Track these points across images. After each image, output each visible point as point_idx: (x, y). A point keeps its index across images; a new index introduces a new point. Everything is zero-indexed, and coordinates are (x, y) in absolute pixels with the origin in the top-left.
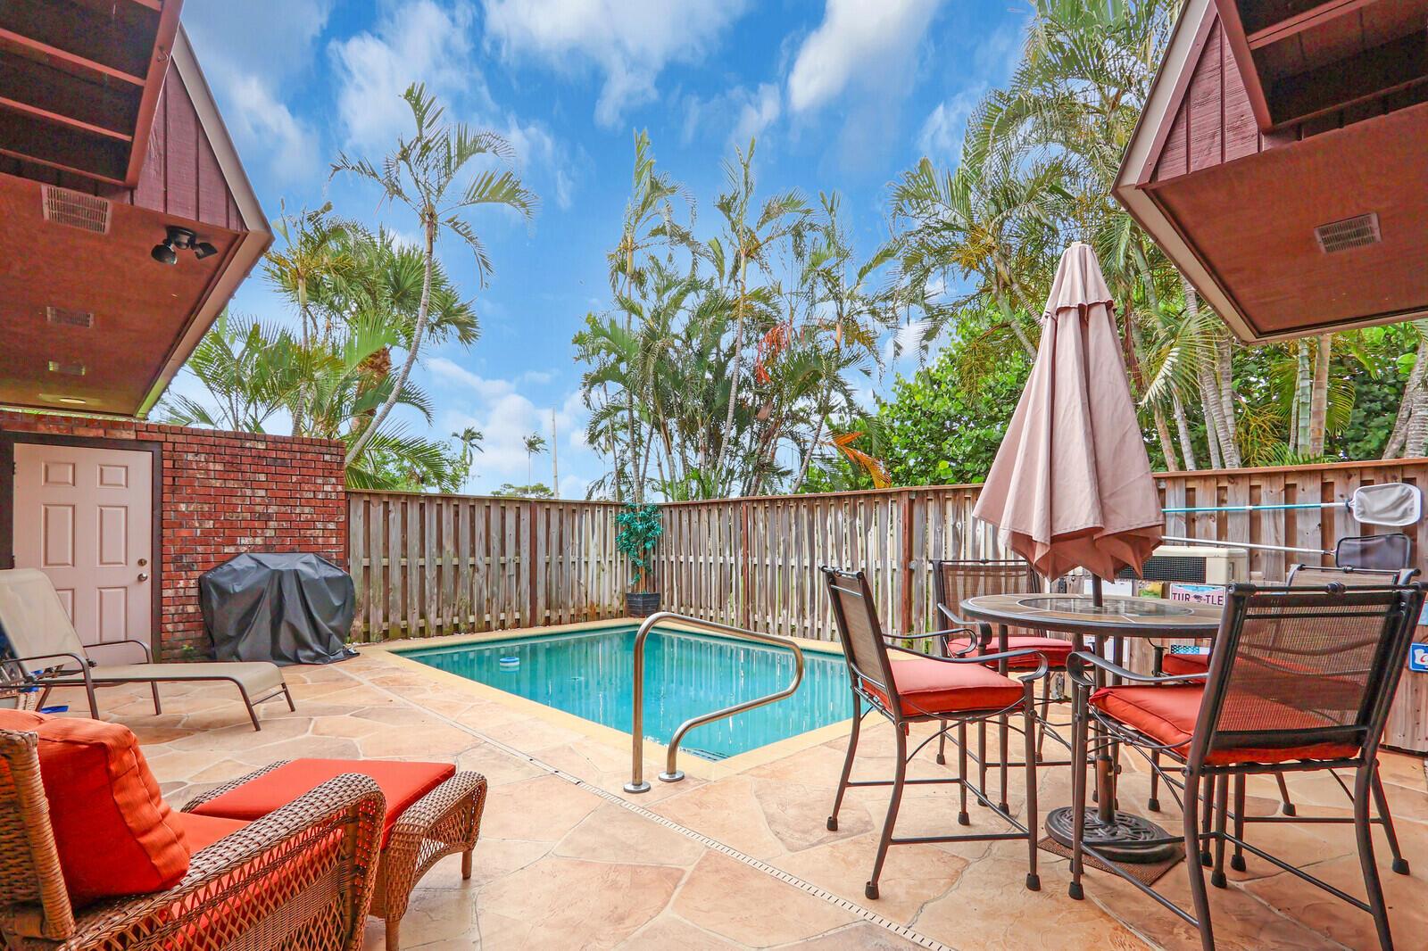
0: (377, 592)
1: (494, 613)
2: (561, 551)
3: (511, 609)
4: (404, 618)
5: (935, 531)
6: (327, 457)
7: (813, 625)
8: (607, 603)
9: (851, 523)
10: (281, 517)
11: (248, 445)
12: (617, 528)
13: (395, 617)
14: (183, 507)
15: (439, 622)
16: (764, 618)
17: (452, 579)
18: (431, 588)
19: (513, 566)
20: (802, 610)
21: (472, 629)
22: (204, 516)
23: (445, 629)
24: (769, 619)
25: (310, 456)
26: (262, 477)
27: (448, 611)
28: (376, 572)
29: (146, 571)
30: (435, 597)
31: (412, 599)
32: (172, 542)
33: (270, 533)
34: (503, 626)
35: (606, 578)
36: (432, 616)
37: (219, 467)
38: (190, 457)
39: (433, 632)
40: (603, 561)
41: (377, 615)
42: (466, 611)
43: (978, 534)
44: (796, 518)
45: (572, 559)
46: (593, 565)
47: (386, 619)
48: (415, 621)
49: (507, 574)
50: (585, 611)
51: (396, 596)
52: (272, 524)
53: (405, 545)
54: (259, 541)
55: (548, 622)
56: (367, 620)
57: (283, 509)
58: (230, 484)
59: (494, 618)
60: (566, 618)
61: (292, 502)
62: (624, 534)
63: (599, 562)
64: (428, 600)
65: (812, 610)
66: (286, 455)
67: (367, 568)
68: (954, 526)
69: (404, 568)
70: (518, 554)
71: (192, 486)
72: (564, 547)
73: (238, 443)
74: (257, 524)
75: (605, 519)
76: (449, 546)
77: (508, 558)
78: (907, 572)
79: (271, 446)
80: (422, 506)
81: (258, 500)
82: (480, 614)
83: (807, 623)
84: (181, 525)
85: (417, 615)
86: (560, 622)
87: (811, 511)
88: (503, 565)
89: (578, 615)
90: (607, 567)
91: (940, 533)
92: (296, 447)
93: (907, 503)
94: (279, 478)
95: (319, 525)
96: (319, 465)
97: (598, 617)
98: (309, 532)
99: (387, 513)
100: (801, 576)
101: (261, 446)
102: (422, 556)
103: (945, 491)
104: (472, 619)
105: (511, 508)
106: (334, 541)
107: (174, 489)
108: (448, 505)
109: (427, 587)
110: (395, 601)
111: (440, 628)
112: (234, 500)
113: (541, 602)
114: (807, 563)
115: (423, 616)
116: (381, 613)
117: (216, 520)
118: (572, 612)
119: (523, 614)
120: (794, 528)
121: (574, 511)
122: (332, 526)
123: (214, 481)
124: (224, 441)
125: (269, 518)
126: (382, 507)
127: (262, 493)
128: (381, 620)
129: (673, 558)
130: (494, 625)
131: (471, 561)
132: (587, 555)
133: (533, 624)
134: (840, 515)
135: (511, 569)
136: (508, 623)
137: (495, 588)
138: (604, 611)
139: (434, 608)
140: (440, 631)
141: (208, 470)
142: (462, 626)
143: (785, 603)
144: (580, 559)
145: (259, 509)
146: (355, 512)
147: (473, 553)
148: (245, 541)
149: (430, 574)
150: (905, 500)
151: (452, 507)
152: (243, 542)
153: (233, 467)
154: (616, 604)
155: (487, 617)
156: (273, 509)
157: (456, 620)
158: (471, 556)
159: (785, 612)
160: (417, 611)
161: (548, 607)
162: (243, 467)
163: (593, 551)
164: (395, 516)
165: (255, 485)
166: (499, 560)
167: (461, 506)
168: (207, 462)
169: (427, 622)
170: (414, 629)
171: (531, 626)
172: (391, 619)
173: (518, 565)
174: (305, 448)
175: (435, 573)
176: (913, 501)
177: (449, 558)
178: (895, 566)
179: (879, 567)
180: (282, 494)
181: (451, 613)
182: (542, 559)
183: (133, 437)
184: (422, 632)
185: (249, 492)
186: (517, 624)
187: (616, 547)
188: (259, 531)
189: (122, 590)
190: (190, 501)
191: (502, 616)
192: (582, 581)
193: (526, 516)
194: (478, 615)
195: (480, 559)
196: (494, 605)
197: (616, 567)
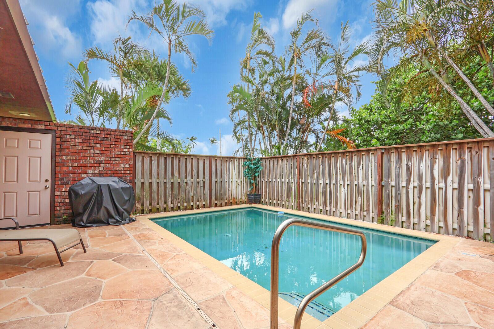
0: (147, 193)
1: (194, 202)
2: (221, 177)
3: (201, 200)
4: (158, 204)
5: (396, 167)
6: (126, 137)
7: (331, 209)
8: (240, 198)
9: (350, 164)
10: (106, 162)
11: (92, 132)
12: (244, 168)
13: (154, 203)
14: (64, 157)
15: (172, 205)
16: (307, 205)
17: (177, 188)
18: (169, 192)
19: (202, 183)
20: (325, 203)
21: (186, 209)
22: (73, 162)
23: (174, 209)
24: (309, 206)
25: (118, 137)
26: (98, 145)
27: (176, 202)
28: (147, 185)
29: (49, 184)
30: (170, 196)
31: (161, 196)
32: (60, 172)
33: (101, 169)
34: (198, 207)
35: (239, 188)
36: (169, 203)
37: (80, 141)
38: (68, 136)
39: (170, 210)
40: (238, 181)
41: (146, 203)
42: (183, 201)
43: (421, 168)
44: (322, 162)
45: (226, 180)
46: (234, 182)
47: (150, 204)
48: (162, 205)
49: (200, 186)
50: (231, 201)
51: (155, 195)
52: (102, 165)
53: (158, 174)
54: (97, 172)
55: (216, 205)
56: (143, 205)
57: (107, 159)
58: (85, 148)
59: (195, 204)
60: (223, 204)
61: (111, 156)
62: (247, 170)
63: (236, 181)
64: (167, 196)
65: (330, 203)
66: (108, 136)
67: (143, 183)
68: (407, 165)
69: (158, 183)
70: (204, 178)
71: (68, 148)
72: (223, 175)
73: (88, 131)
74: (96, 165)
75: (239, 164)
76: (176, 174)
77: (200, 179)
78: (380, 187)
79: (102, 132)
80: (165, 158)
81: (96, 155)
83: (328, 208)
84: (63, 165)
85: (163, 203)
86: (221, 206)
87: (330, 159)
88: (198, 182)
89: (228, 203)
90: (240, 183)
91: (399, 167)
92: (112, 133)
93: (380, 153)
94: (105, 146)
95: (122, 165)
96: (122, 140)
97: (236, 203)
98: (118, 168)
99: (151, 161)
100: (325, 187)
101: (98, 132)
102: (165, 178)
103: (401, 148)
104: (185, 204)
105: (201, 159)
106: (128, 172)
107: (61, 150)
108: (176, 158)
109: (167, 191)
110: (154, 197)
111: (172, 208)
112: (86, 155)
113: (213, 197)
114: (327, 182)
115: (165, 203)
116: (148, 202)
117: (79, 163)
118: (226, 201)
119: (206, 202)
120: (321, 167)
121: (227, 161)
122: (127, 166)
123: (78, 147)
124: (82, 130)
125: (101, 162)
126: (149, 158)
127: (98, 152)
128: (148, 205)
129: (266, 180)
130: (194, 207)
131: (185, 181)
132: (232, 178)
133: (210, 206)
134: (344, 160)
135: (201, 184)
136: (200, 206)
137: (195, 192)
138: (239, 201)
139: (170, 200)
140: (172, 209)
141: (75, 142)
142: (182, 207)
143: (317, 199)
144: (229, 180)
145: (97, 158)
146: (138, 161)
147: (186, 178)
148: (91, 172)
149: (169, 186)
150: (379, 152)
151: (177, 158)
152: (90, 172)
153: (86, 141)
154: (243, 198)
155: (192, 204)
156: (102, 159)
157: (179, 205)
158: (185, 179)
159: (317, 203)
160: (163, 201)
161: (216, 199)
162: (90, 141)
163: (234, 177)
164: (155, 162)
165: (95, 149)
166: (196, 180)
167: (181, 158)
168: (75, 138)
169: (167, 205)
170: (162, 209)
171: (209, 207)
172: (153, 204)
173: (204, 182)
174: (117, 133)
175: (170, 186)
176: (383, 153)
177: (176, 180)
178: (373, 183)
179: (365, 183)
180: (106, 152)
181: (177, 202)
182: (214, 180)
183: (44, 128)
184: (165, 210)
185: (92, 152)
186: (204, 207)
187: (243, 175)
188: (97, 168)
189: (38, 192)
190: (67, 155)
191: (198, 203)
192: (230, 189)
193: (207, 163)
194: (188, 203)
195: (189, 180)
196: (195, 199)
197: (243, 183)
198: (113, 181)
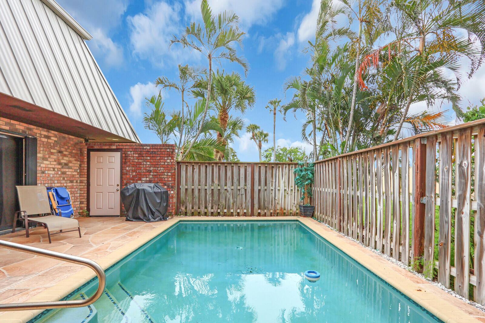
0: (189, 198)
1: (235, 210)
2: (266, 185)
3: (242, 208)
4: (199, 208)
6: (168, 150)
8: (289, 209)
9: (385, 167)
10: (155, 171)
11: (145, 148)
13: (196, 207)
14: (127, 168)
15: (212, 211)
17: (217, 195)
18: (209, 197)
19: (243, 190)
21: (225, 215)
22: (133, 171)
23: (214, 214)
25: (162, 150)
26: (149, 158)
27: (215, 207)
28: (190, 191)
29: (119, 188)
30: (211, 201)
31: (202, 201)
32: (125, 179)
33: (151, 176)
34: (238, 214)
35: (289, 199)
36: (209, 208)
37: (137, 155)
38: (129, 153)
39: (210, 214)
40: (287, 190)
41: (190, 207)
42: (223, 207)
44: (359, 165)
45: (271, 188)
46: (282, 191)
47: (193, 208)
48: (203, 210)
49: (241, 193)
50: (278, 211)
51: (196, 200)
52: (152, 174)
53: (199, 181)
54: (148, 179)
55: (259, 215)
56: (186, 208)
57: (155, 168)
58: (140, 161)
59: (235, 211)
60: (268, 213)
61: (157, 166)
62: (299, 178)
63: (285, 190)
64: (208, 202)
66: (156, 150)
67: (186, 189)
69: (199, 189)
70: (246, 185)
71: (129, 162)
72: (268, 183)
73: (142, 147)
74: (147, 174)
75: (289, 170)
76: (216, 182)
77: (241, 187)
79: (151, 147)
80: (206, 166)
81: (147, 166)
82: (229, 209)
84: (127, 174)
85: (203, 208)
86: (265, 215)
88: (239, 190)
89: (274, 213)
90: (289, 193)
92: (158, 147)
94: (154, 158)
95: (166, 174)
96: (166, 153)
97: (284, 214)
98: (162, 176)
99: (193, 169)
101: (148, 148)
102: (206, 185)
104: (225, 211)
105: (243, 166)
106: (170, 179)
107: (125, 163)
108: (216, 166)
109: (208, 197)
110: (195, 202)
111: (212, 213)
112: (141, 166)
113: (256, 206)
114: (364, 194)
115: (206, 208)
116: (191, 205)
117: (136, 172)
118: (272, 211)
119: (248, 210)
120: (358, 172)
121: (273, 167)
122: (169, 174)
123: (135, 160)
124: (138, 147)
125: (150, 171)
126: (192, 167)
127: (149, 163)
128: (191, 208)
130: (234, 214)
131: (225, 188)
132: (279, 186)
133: (252, 215)
135: (243, 191)
136: (241, 214)
137: (235, 199)
138: (288, 212)
139: (210, 205)
140: (212, 214)
141: (134, 157)
142: (221, 213)
144: (275, 188)
145: (148, 168)
146: (183, 169)
147: (226, 185)
148: (144, 179)
149: (209, 192)
151: (218, 166)
152: (143, 179)
153: (140, 155)
154: (294, 209)
155: (232, 211)
156: (152, 169)
157: (219, 211)
160: (204, 206)
161: (259, 208)
162: (143, 155)
163: (282, 184)
164: (196, 170)
165: (147, 161)
166: (237, 188)
167: (221, 166)
168: (134, 154)
169: (208, 210)
170: (203, 213)
171: (251, 216)
172: (194, 208)
173: (246, 190)
174: (162, 147)
175: (211, 192)
180: (154, 163)
181: (217, 208)
182: (257, 188)
183: (115, 148)
184: (206, 214)
185: (145, 163)
186: (245, 215)
187: (295, 183)
188: (148, 176)
189: (113, 193)
190: (129, 166)
191: (238, 211)
192: (276, 198)
193: (249, 170)
194: (228, 209)
195: (229, 187)
196: (235, 206)
197: (295, 193)
198: (149, 187)
